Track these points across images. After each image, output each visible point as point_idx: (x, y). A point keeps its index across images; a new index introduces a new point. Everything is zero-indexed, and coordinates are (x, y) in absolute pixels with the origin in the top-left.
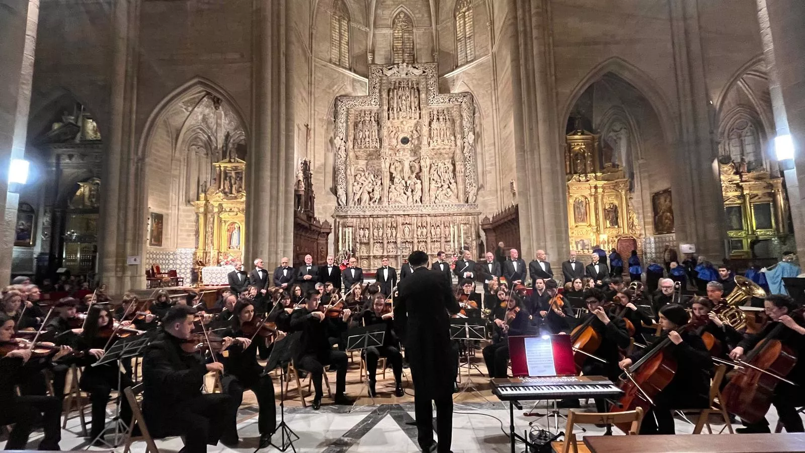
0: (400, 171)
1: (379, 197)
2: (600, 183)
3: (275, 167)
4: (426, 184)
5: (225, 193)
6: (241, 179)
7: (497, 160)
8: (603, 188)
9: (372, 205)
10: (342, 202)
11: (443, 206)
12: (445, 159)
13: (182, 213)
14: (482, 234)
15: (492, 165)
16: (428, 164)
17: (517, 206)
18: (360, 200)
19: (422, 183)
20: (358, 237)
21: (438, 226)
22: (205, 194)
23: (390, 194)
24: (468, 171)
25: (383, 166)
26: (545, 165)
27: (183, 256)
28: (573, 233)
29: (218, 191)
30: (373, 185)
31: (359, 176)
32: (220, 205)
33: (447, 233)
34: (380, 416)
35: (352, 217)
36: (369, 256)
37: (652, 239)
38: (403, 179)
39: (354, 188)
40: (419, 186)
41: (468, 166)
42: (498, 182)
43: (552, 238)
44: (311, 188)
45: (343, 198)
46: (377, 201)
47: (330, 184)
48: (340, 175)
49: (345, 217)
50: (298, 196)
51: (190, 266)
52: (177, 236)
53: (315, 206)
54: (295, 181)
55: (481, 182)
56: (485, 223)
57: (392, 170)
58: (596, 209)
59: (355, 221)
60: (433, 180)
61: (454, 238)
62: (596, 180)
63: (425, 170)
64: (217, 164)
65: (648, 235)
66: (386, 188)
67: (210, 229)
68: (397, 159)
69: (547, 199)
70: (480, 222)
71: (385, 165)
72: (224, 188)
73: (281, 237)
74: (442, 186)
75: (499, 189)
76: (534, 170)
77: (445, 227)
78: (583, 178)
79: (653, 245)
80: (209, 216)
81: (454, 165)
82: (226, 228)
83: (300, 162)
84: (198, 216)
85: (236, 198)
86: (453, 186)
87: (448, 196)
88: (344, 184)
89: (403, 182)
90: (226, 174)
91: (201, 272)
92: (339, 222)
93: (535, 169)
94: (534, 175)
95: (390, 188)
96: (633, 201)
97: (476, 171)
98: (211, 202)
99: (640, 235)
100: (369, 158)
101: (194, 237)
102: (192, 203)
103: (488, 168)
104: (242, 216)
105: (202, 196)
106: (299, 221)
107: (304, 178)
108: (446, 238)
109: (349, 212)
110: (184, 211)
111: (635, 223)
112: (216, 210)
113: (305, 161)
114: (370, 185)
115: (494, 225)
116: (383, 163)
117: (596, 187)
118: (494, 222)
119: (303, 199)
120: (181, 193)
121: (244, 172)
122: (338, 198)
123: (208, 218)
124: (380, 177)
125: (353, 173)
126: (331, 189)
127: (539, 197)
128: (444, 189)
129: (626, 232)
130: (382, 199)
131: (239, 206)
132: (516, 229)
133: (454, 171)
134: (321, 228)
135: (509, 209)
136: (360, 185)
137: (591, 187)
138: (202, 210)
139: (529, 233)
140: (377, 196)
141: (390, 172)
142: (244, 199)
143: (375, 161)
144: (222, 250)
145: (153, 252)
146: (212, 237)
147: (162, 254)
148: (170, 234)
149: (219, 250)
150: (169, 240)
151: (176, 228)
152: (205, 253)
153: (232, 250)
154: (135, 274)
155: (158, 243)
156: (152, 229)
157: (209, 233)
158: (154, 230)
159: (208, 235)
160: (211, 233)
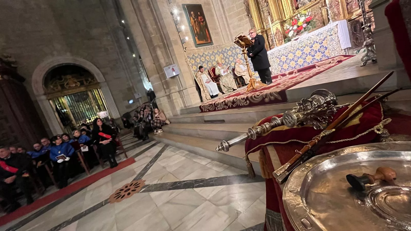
52: (228, 24)
101: (248, 19)
144: (286, 17)
145: (203, 53)
146: (267, 6)
147: (217, 54)
148: (219, 27)
149: (282, 19)
150: (221, 33)
151: (223, 16)
152: (265, 32)
153: (302, 8)
154: (181, 88)
155: (206, 41)
156: (191, 25)
157: (262, 3)
158: (193, 26)
159: (261, 7)
160: (263, 1)
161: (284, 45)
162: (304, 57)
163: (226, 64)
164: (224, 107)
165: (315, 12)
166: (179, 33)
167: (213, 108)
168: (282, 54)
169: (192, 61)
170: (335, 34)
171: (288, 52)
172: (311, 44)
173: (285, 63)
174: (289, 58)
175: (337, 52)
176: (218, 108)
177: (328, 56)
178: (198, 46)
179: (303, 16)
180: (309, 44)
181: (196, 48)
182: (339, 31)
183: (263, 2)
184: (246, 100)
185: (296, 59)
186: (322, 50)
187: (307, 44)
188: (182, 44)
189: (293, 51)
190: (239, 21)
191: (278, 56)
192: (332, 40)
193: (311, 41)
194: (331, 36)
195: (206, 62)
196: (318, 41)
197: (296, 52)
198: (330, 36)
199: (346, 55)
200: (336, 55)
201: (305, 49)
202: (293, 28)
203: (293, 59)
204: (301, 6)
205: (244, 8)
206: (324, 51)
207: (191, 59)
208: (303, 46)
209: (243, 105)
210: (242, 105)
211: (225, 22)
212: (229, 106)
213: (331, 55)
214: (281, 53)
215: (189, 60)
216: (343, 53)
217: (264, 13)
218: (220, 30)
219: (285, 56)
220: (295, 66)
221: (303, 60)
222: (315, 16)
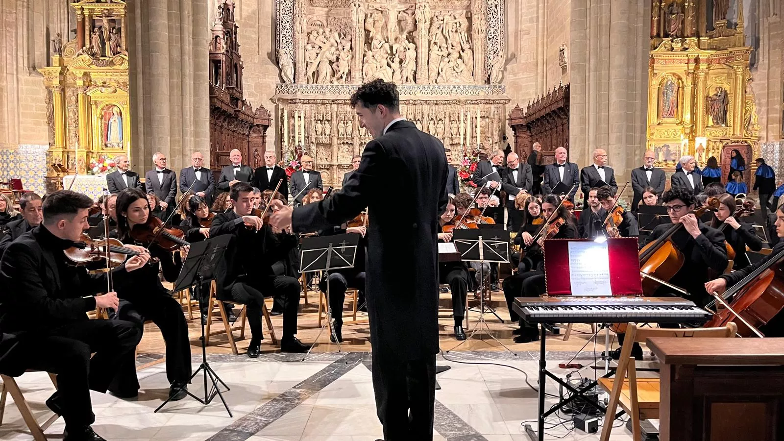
0: (382, 28)
1: (346, 71)
2: (704, 54)
3: (175, 11)
4: (423, 50)
5: (93, 55)
6: (119, 31)
7: (541, 11)
8: (709, 61)
9: (336, 83)
10: (287, 76)
11: (449, 87)
12: (455, 10)
13: (24, 87)
14: (510, 133)
15: (531, 21)
16: (428, 16)
17: (568, 87)
18: (316, 74)
19: (416, 49)
20: (314, 133)
21: (440, 119)
22: (60, 55)
23: (366, 66)
24: (492, 30)
25: (354, 19)
26: (618, 21)
27: (31, 157)
28: (652, 134)
29: (81, 51)
30: (337, 49)
31: (315, 33)
32: (85, 74)
33: (454, 131)
34: (348, 366)
35: (305, 102)
36: (331, 165)
37: (777, 147)
38: (388, 42)
39: (307, 53)
40: (411, 54)
41: (493, 22)
42: (540, 49)
43: (619, 140)
44: (237, 50)
45: (289, 71)
46: (344, 77)
47: (267, 47)
48: (284, 32)
49: (293, 102)
50: (215, 64)
51: (43, 174)
52: (19, 123)
53: (243, 82)
54: (210, 37)
55: (512, 49)
56: (513, 117)
57: (369, 26)
58: (694, 96)
59: (308, 109)
60: (435, 43)
61: (465, 139)
62: (699, 47)
63: (423, 27)
64: (77, 5)
65: (771, 138)
66: (359, 56)
67: (71, 114)
68: (378, 6)
69: (616, 76)
70: (507, 114)
71: (357, 17)
72: (92, 47)
73: (190, 128)
74: (449, 54)
75: (540, 61)
76: (599, 27)
77: (450, 121)
78: (677, 45)
79: (777, 156)
80: (69, 93)
81: (470, 19)
82: (98, 113)
83: (217, 5)
84: (50, 93)
85: (112, 63)
86: (467, 55)
87: (459, 71)
88: (291, 47)
89: (387, 46)
90: (93, 23)
91: (62, 183)
92: (283, 110)
93: (600, 25)
94: (598, 36)
95: (364, 56)
96: (753, 84)
97: (504, 31)
98: (71, 69)
99: (759, 138)
100: (331, 4)
101: (47, 127)
102: (39, 70)
103: (525, 26)
104: (124, 95)
105: (55, 58)
106: (219, 104)
107: (225, 33)
108: (451, 139)
109: (299, 93)
110: (27, 83)
111: (752, 120)
112: (80, 83)
113: (225, 4)
114: (333, 49)
115: (529, 120)
116: (354, 12)
117: (697, 61)
118: (529, 115)
119: (224, 68)
120: (20, 54)
121: (123, 21)
122: (281, 70)
123: (67, 95)
124: (349, 37)
125: (304, 27)
126: (269, 55)
127: (604, 72)
128: (452, 59)
129: (738, 133)
130: (353, 74)
131: (117, 77)
132: (563, 125)
133: (470, 29)
134: (254, 118)
135: (555, 91)
136: (316, 50)
137: (689, 60)
138: (56, 82)
139: (583, 131)
140: (343, 68)
141: (365, 30)
142: (126, 65)
143: (342, 10)
144: (94, 149)
146: (76, 127)
149: (89, 149)
151: (16, 110)
152: (66, 153)
153: (111, 149)
159: (68, 125)
161: (87, 176)
179: (109, 159)
183: (72, 122)
190: (35, 124)
202: (98, 165)
204: (109, 146)
205: (45, 113)
217: (69, 132)
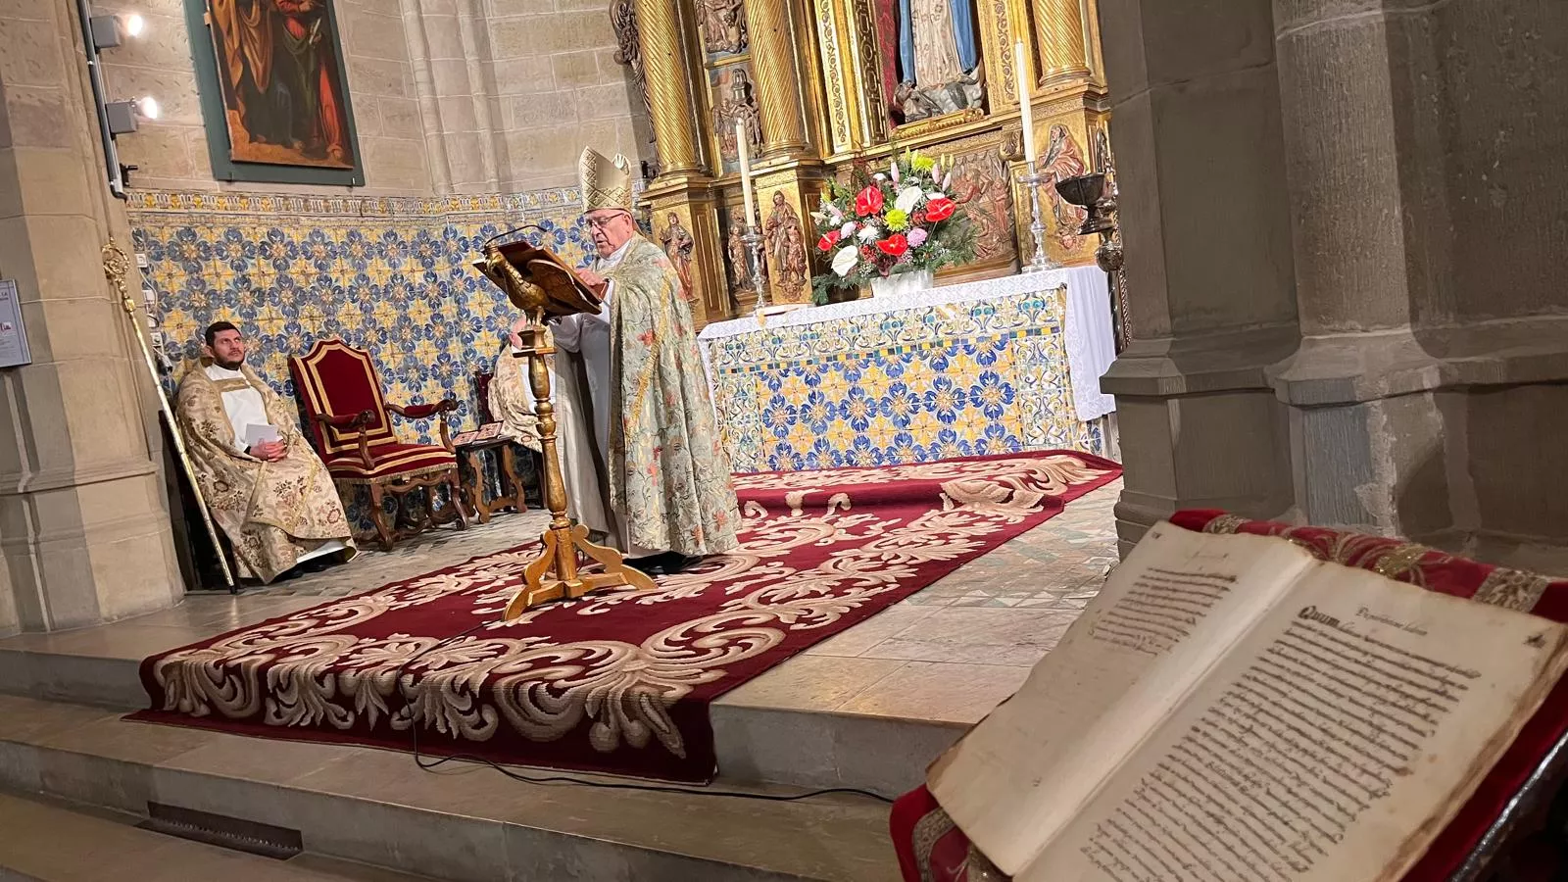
52: (489, 79)
101: (618, 84)
144: (836, 150)
145: (273, 233)
147: (380, 252)
148: (421, 76)
149: (814, 152)
150: (429, 123)
152: (712, 197)
153: (922, 128)
154: (19, 470)
155: (307, 151)
156: (207, 18)
157: (710, 18)
158: (224, 28)
159: (707, 40)
160: (722, 14)
161: (805, 314)
162: (900, 407)
163: (439, 331)
164: (325, 715)
165: (978, 174)
166: (89, 58)
167: (247, 699)
168: (790, 364)
169: (170, 275)
170: (1054, 330)
171: (825, 362)
172: (941, 351)
173: (798, 421)
174: (821, 395)
175: (1055, 427)
176: (284, 709)
177: (1018, 435)
178: (234, 170)
179: (915, 180)
180: (932, 345)
181: (217, 187)
182: (1070, 325)
183: (719, 20)
184: (477, 704)
185: (858, 410)
186: (991, 396)
187: (920, 348)
188: (108, 135)
189: (847, 363)
190: (564, 76)
191: (764, 368)
192: (1036, 357)
193: (941, 335)
194: (1035, 339)
195: (287, 297)
196: (972, 342)
197: (862, 371)
198: (1029, 332)
199: (1097, 453)
200: (1052, 441)
201: (910, 370)
202: (857, 230)
203: (843, 408)
204: (914, 110)
205: (605, 8)
206: (999, 406)
207: (159, 258)
208: (900, 349)
209: (455, 733)
210: (449, 730)
211: (471, 59)
212: (366, 710)
213: (1030, 438)
214: (780, 352)
215: (142, 260)
216: (1083, 441)
217: (716, 83)
218: (425, 99)
219: (804, 376)
220: (852, 448)
221: (893, 428)
222: (977, 191)
